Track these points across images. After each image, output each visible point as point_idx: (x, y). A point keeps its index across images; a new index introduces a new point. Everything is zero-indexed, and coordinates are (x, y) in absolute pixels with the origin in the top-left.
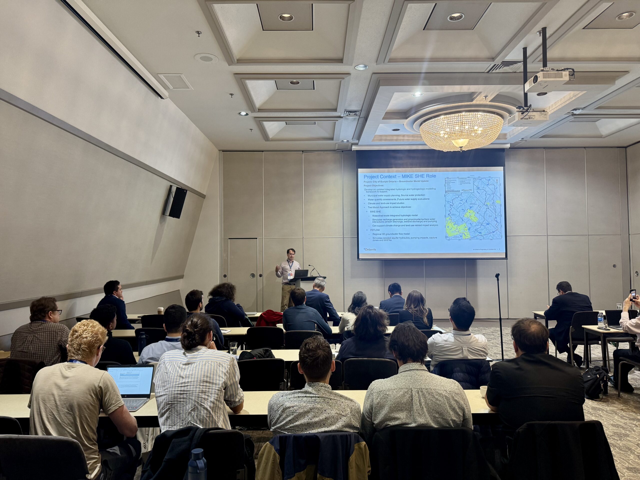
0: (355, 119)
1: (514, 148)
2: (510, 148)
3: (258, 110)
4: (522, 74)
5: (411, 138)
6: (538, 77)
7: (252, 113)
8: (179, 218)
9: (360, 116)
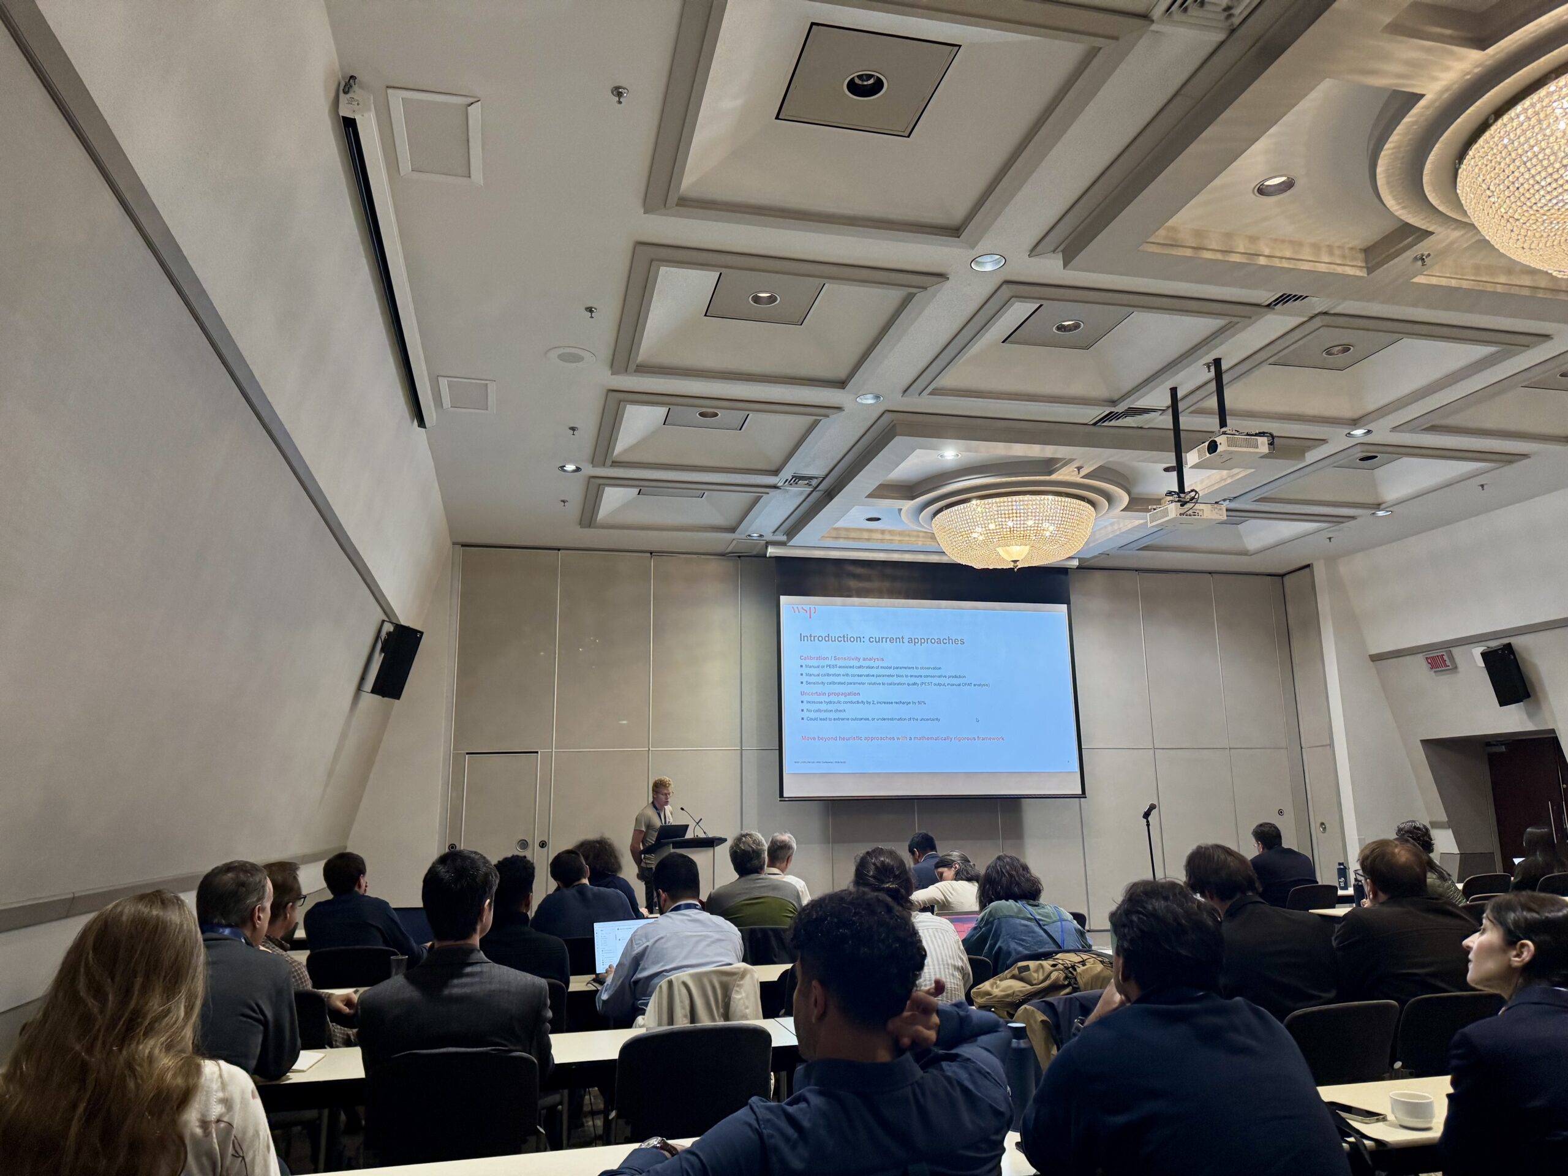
0: (801, 493)
1: (1086, 568)
2: (1078, 568)
3: (613, 462)
4: (1171, 434)
5: (897, 538)
6: (1218, 443)
7: (593, 467)
8: (399, 699)
9: (818, 489)
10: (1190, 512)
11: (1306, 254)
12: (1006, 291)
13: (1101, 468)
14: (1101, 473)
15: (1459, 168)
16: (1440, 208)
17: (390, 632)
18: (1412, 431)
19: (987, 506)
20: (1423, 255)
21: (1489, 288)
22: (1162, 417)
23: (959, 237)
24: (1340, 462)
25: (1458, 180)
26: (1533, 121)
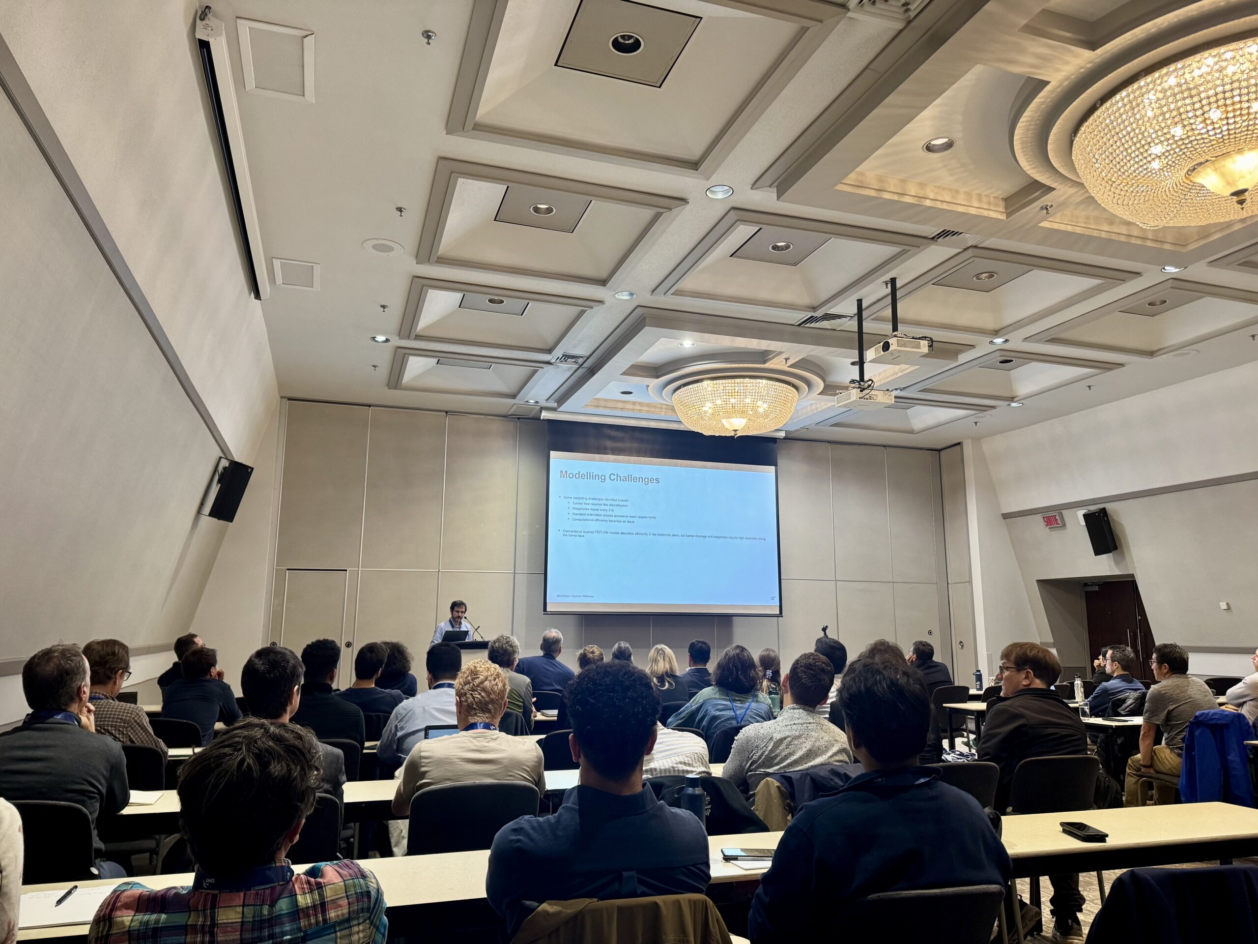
0: (569, 369)
1: (791, 438)
2: (784, 438)
3: (416, 336)
4: (857, 335)
5: (645, 408)
6: (890, 344)
7: (399, 339)
8: (232, 521)
9: (583, 366)
10: (867, 396)
11: (961, 199)
12: (733, 215)
13: (803, 360)
14: (802, 364)
15: (1074, 140)
16: (1060, 170)
17: (226, 467)
18: (1037, 341)
19: (715, 386)
20: (1047, 206)
21: (1095, 234)
22: (851, 322)
23: (697, 170)
24: (983, 364)
25: (1073, 149)
26: (1128, 107)
